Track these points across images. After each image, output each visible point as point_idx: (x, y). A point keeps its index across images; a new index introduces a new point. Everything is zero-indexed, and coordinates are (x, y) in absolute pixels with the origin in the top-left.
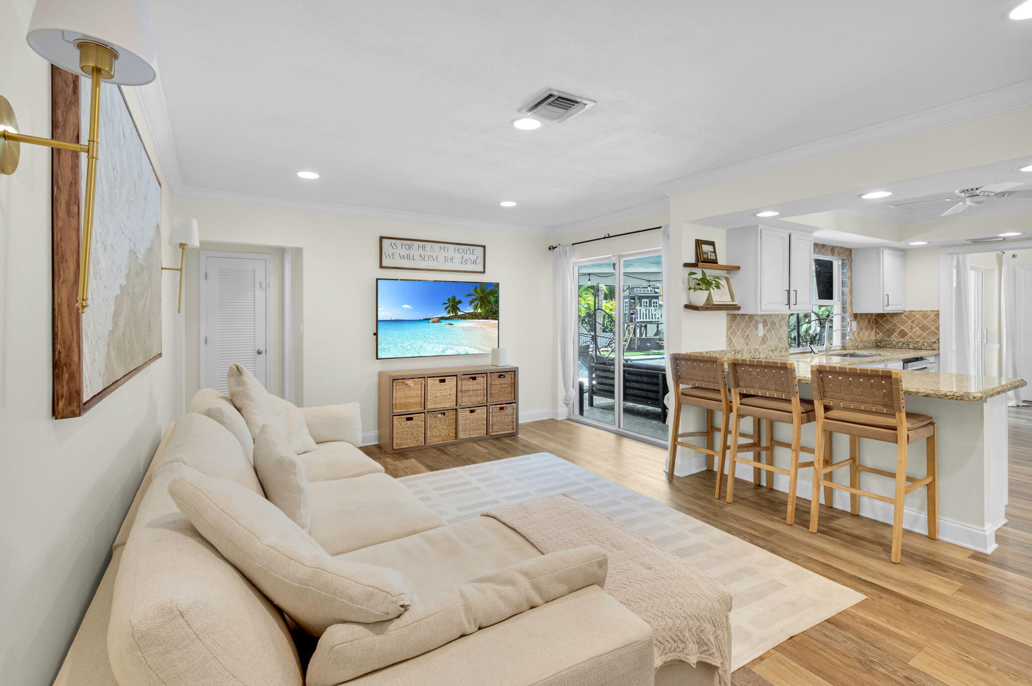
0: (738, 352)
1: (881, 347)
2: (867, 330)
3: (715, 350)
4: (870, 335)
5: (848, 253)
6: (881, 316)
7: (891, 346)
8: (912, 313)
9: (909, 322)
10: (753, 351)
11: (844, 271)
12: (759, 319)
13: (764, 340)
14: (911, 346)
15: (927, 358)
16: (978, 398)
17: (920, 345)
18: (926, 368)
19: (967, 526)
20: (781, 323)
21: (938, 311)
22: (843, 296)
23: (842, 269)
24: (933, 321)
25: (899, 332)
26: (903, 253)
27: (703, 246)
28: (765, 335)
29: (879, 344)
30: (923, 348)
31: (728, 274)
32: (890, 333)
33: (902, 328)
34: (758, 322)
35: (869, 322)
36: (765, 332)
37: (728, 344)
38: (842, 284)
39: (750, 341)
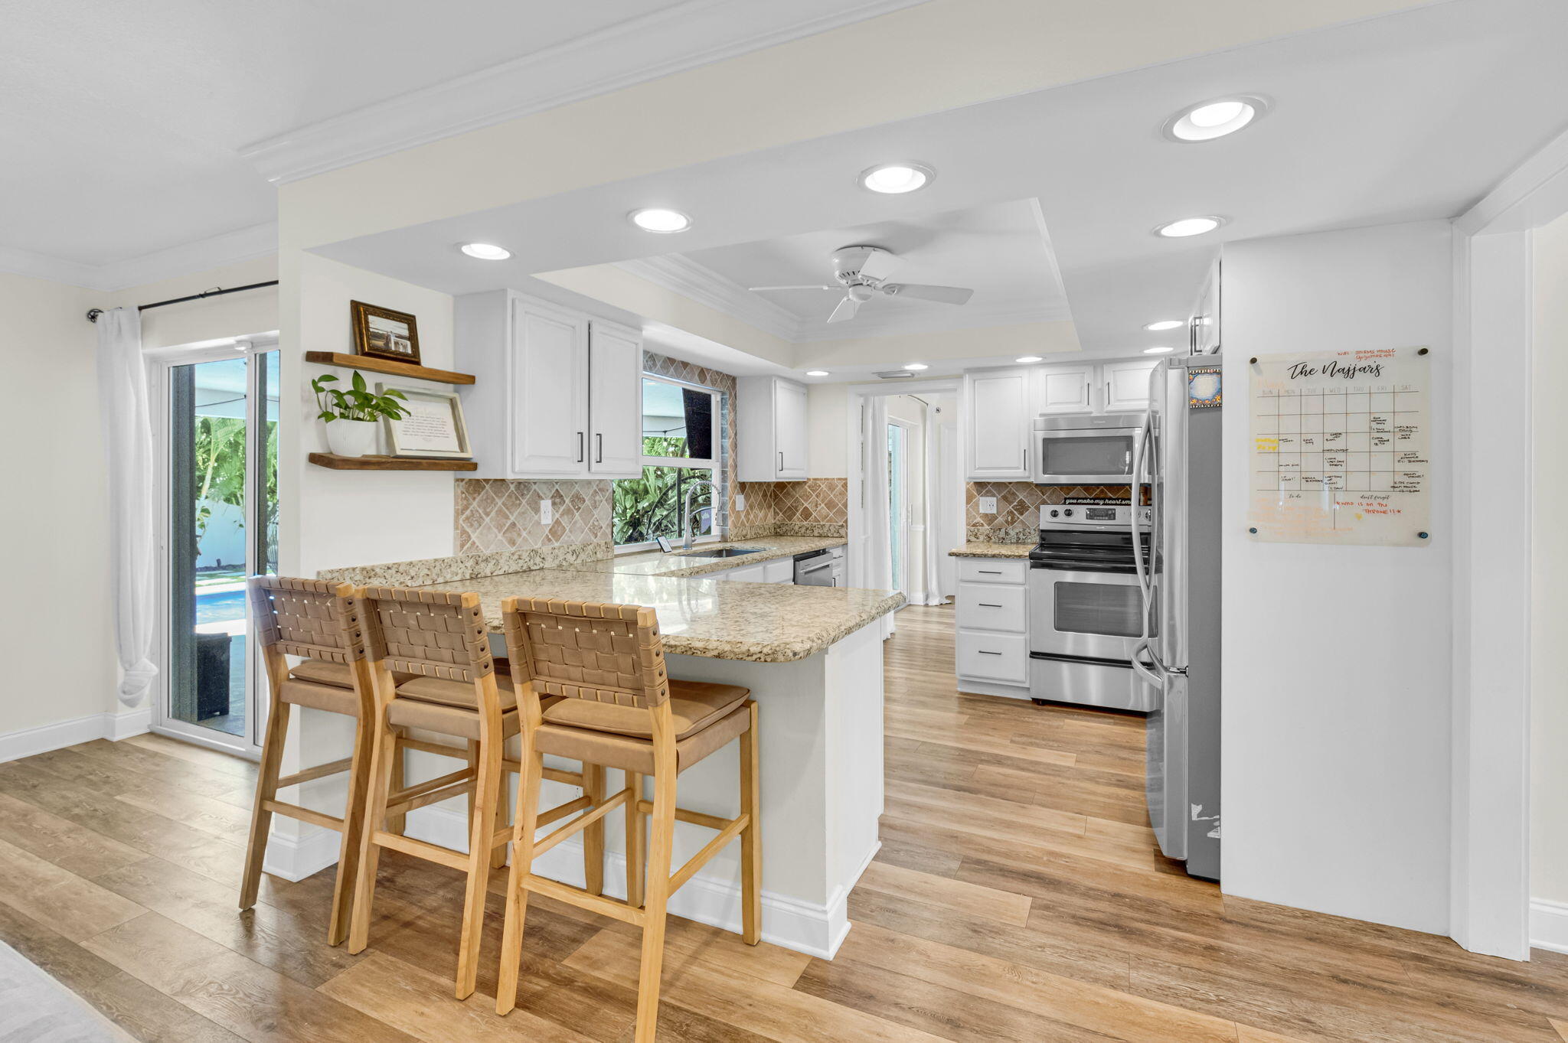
0: (486, 560)
1: (781, 535)
2: (761, 509)
3: (414, 559)
4: (766, 516)
5: (729, 382)
6: (781, 486)
7: (792, 533)
8: (818, 482)
9: (814, 496)
10: (525, 556)
11: (724, 412)
12: (542, 490)
13: (556, 531)
14: (816, 534)
15: (831, 551)
16: (802, 655)
17: (825, 530)
18: (828, 566)
19: (802, 907)
20: (597, 498)
21: (846, 479)
22: (722, 453)
23: (722, 410)
24: (840, 494)
25: (802, 512)
26: (806, 389)
27: (371, 318)
28: (557, 522)
29: (778, 530)
30: (829, 535)
31: (456, 391)
32: (790, 513)
33: (806, 505)
34: (539, 496)
35: (765, 495)
36: (557, 516)
37: (458, 543)
38: (722, 434)
39: (519, 535)
